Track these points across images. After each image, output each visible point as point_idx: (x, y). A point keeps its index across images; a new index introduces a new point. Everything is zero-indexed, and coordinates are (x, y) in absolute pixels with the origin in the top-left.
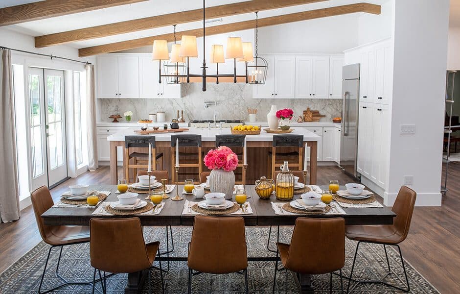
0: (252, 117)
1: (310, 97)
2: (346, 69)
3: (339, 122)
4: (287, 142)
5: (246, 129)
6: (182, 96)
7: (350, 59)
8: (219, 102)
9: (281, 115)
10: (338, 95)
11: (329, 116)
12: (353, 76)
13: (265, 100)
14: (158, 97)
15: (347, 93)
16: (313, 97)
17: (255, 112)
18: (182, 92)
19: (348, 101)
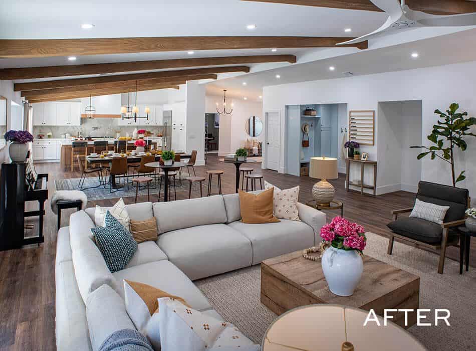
0: (118, 135)
1: (146, 125)
2: (164, 112)
3: (161, 136)
5: (125, 138)
6: (81, 124)
7: (167, 108)
8: (101, 128)
9: (140, 132)
10: (161, 124)
11: (155, 134)
12: (168, 115)
13: (124, 126)
14: (67, 125)
15: (166, 123)
16: (148, 125)
17: (119, 132)
18: (81, 122)
19: (166, 127)
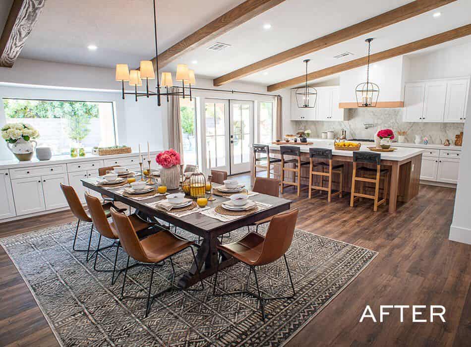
0: (400, 138)
1: (460, 121)
4: (365, 159)
5: (345, 145)
13: (417, 124)
